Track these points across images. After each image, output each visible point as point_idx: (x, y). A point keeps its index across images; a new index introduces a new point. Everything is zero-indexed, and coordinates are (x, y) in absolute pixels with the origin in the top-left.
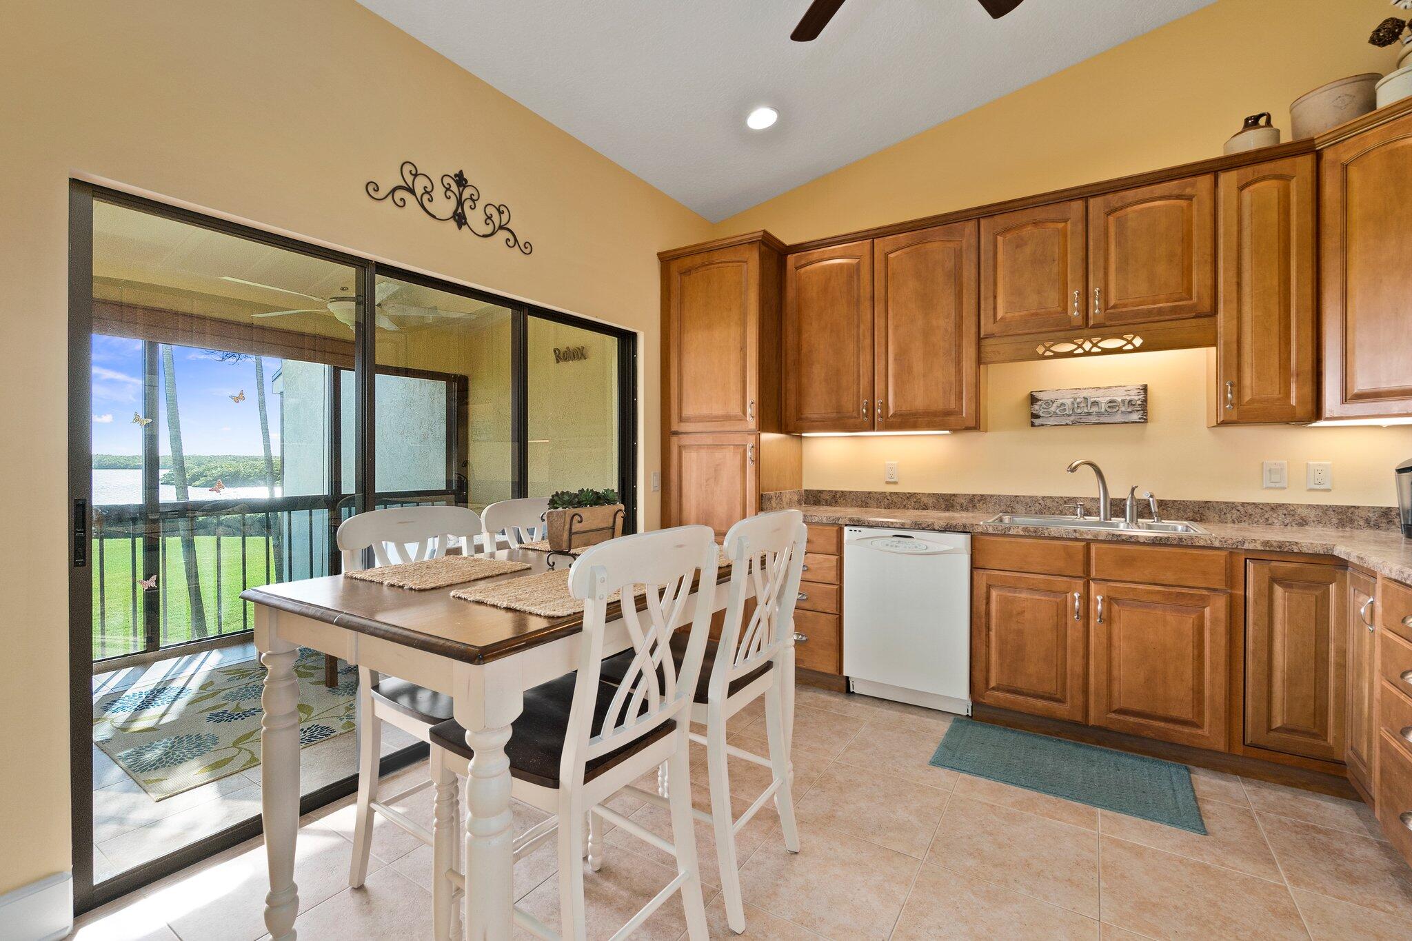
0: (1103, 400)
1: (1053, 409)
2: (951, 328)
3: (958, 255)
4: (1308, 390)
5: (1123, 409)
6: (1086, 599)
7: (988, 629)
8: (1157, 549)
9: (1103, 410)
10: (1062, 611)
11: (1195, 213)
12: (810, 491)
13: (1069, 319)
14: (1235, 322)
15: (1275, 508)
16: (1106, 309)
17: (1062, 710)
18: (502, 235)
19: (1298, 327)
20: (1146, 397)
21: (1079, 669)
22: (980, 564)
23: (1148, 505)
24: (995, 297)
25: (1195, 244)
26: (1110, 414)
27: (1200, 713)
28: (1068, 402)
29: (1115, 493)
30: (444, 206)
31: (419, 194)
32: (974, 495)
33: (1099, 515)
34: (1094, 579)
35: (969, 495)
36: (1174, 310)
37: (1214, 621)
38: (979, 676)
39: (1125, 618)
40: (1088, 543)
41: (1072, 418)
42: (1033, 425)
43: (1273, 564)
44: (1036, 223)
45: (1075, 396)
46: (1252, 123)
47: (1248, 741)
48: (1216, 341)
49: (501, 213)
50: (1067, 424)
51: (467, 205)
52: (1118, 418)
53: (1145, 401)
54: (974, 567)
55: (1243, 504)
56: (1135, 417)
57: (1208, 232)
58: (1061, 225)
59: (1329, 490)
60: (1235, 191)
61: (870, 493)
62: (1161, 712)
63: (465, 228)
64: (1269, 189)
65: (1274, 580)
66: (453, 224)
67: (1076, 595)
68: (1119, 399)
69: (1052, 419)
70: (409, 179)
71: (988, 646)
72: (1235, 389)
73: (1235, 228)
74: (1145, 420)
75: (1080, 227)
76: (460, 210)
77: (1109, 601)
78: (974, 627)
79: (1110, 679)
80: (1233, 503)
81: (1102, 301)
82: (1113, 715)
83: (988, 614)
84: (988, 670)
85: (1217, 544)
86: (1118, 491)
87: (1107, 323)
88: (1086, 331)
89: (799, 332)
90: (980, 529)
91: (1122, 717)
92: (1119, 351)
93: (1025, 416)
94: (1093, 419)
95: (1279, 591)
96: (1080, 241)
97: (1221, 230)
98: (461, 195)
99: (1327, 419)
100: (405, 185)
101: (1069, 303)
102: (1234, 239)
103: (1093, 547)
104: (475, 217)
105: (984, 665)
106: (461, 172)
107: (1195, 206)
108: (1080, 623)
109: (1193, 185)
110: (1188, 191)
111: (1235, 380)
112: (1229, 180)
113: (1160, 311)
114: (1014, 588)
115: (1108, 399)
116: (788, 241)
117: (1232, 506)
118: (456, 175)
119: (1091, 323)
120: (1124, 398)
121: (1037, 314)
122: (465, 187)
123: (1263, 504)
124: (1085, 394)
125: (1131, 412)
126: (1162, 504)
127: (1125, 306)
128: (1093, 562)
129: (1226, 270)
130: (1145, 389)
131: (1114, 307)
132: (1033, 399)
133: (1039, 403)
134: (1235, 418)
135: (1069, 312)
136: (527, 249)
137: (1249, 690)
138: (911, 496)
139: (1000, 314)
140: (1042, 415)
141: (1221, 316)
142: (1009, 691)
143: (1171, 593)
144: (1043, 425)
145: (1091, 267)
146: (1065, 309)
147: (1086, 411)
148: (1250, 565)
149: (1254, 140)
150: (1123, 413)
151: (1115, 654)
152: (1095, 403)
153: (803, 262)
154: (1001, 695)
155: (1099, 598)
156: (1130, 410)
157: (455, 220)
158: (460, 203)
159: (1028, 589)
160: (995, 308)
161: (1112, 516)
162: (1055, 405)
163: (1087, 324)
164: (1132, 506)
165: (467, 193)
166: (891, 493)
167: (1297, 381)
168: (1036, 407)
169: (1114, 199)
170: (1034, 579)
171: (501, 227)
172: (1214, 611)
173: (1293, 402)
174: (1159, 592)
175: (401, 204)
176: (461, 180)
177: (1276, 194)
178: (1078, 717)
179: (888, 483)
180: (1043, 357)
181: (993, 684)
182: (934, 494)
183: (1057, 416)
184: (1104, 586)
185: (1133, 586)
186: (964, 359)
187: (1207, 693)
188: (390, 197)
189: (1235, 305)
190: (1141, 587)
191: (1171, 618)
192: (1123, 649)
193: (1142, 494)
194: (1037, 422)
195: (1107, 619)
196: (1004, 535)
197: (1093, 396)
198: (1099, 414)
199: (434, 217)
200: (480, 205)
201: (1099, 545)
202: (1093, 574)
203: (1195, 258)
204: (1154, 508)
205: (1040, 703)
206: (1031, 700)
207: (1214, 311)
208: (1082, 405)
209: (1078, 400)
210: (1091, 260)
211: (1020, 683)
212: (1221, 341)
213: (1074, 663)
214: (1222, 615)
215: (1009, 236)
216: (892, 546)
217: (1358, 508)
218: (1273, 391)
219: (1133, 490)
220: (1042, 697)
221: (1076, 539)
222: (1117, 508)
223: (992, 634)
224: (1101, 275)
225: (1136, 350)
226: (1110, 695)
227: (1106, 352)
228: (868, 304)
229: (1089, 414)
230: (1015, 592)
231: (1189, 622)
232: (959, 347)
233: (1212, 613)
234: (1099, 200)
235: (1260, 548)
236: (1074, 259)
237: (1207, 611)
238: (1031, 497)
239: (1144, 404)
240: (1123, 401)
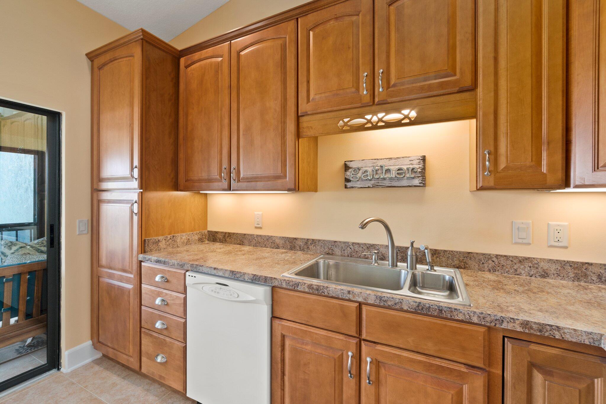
0: (394, 168)
1: (359, 175)
2: (278, 109)
3: (284, 48)
4: (559, 157)
5: (408, 175)
6: (358, 358)
7: (283, 374)
8: (420, 317)
9: (394, 176)
10: (338, 367)
13: (361, 98)
14: (492, 94)
15: (522, 260)
16: (388, 87)
19: (549, 98)
20: (424, 166)
22: (277, 314)
23: (424, 255)
24: (308, 81)
25: (459, 25)
26: (398, 179)
28: (370, 170)
32: (308, 240)
33: (389, 261)
34: (365, 340)
35: (305, 239)
36: (441, 85)
37: (472, 401)
39: (391, 382)
40: (360, 304)
41: (373, 182)
42: (346, 187)
43: (533, 347)
44: (336, 18)
45: (375, 164)
48: (476, 113)
50: (369, 187)
52: (405, 183)
53: (424, 169)
54: (274, 317)
55: (497, 256)
56: (416, 182)
58: (354, 18)
59: (566, 247)
61: (245, 235)
65: (532, 365)
67: (350, 354)
68: (405, 167)
69: (359, 182)
71: (283, 390)
72: (492, 157)
73: (492, 7)
74: (423, 184)
75: (369, 17)
80: (490, 255)
81: (385, 81)
85: (475, 320)
87: (389, 100)
88: (374, 108)
89: (187, 115)
90: (279, 283)
92: (399, 124)
93: (340, 180)
94: (387, 183)
95: (538, 378)
96: (368, 29)
97: (481, 10)
99: (576, 187)
101: (361, 84)
102: (492, 17)
103: (364, 308)
108: (353, 381)
111: (492, 149)
113: (430, 88)
114: (302, 340)
115: (397, 167)
117: (488, 257)
119: (377, 100)
120: (408, 166)
121: (336, 94)
123: (512, 257)
124: (380, 163)
125: (413, 178)
126: (435, 253)
127: (403, 84)
128: (364, 323)
130: (424, 159)
131: (394, 85)
132: (346, 168)
133: (350, 170)
134: (492, 184)
135: (361, 93)
138: (269, 238)
139: (312, 96)
140: (351, 179)
141: (480, 89)
143: (431, 365)
144: (352, 187)
145: (376, 51)
146: (358, 89)
147: (382, 177)
148: (509, 346)
150: (408, 178)
152: (388, 171)
153: (189, 62)
155: (369, 360)
156: (413, 176)
159: (313, 342)
160: (309, 91)
161: (399, 261)
162: (361, 172)
163: (374, 101)
164: (412, 254)
166: (257, 235)
167: (548, 149)
168: (348, 173)
170: (316, 334)
172: (472, 390)
173: (544, 169)
174: (420, 362)
179: (256, 228)
180: (344, 131)
182: (283, 237)
183: (363, 180)
184: (373, 348)
186: (288, 134)
189: (492, 78)
190: (405, 354)
191: (430, 390)
193: (420, 245)
194: (349, 185)
195: (375, 381)
197: (387, 164)
198: (391, 179)
201: (369, 308)
202: (364, 336)
203: (458, 38)
204: (428, 258)
207: (473, 88)
208: (379, 172)
209: (377, 168)
210: (376, 45)
212: (480, 113)
215: (318, 30)
216: (215, 292)
217: (591, 264)
218: (527, 160)
219: (412, 240)
222: (401, 255)
223: (286, 378)
224: (384, 57)
225: (412, 123)
227: (389, 125)
228: (227, 92)
229: (384, 179)
231: (448, 397)
232: (284, 123)
233: (470, 391)
236: (363, 44)
237: (466, 388)
238: (345, 243)
239: (423, 172)
240: (408, 169)
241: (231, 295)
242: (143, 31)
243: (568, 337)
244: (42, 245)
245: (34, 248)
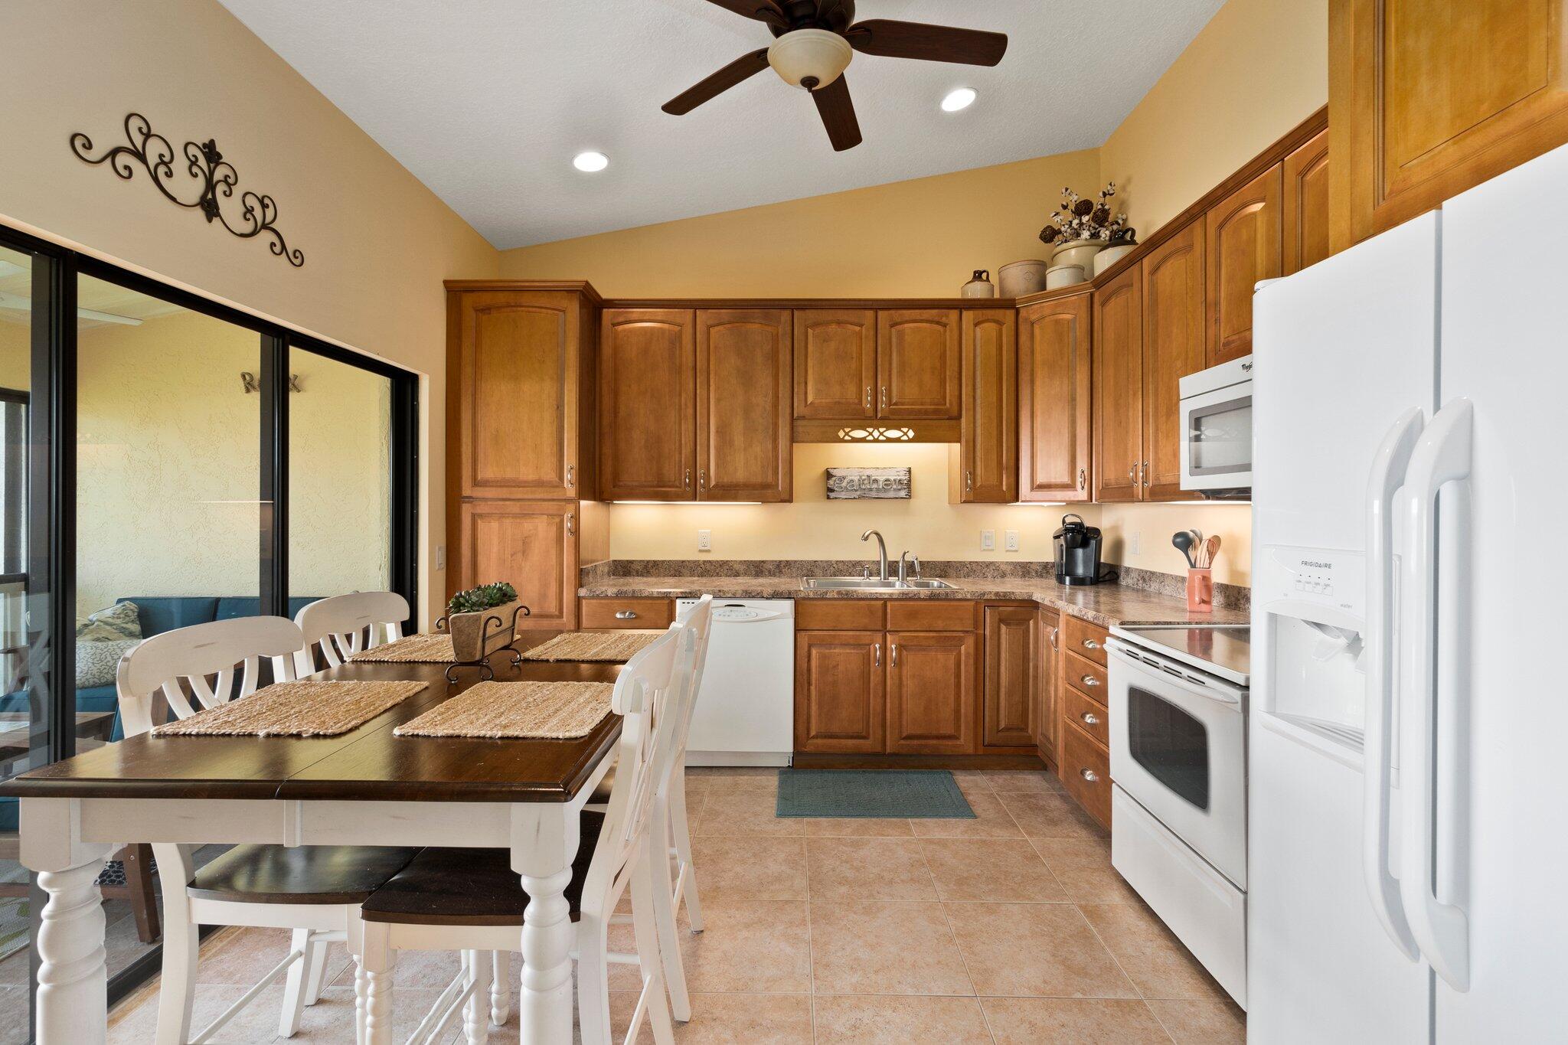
0: (881, 479)
1: (844, 484)
2: (769, 407)
3: (775, 339)
4: (1012, 480)
5: (895, 487)
6: (884, 648)
7: (809, 684)
8: (932, 603)
9: (881, 487)
10: (867, 659)
11: (948, 337)
12: (619, 561)
13: (864, 410)
15: (988, 565)
16: (890, 405)
17: (867, 745)
18: (266, 237)
19: (1007, 434)
20: (910, 478)
21: (879, 709)
22: (801, 626)
23: (914, 566)
24: (806, 383)
25: (948, 362)
26: (885, 490)
27: (958, 727)
28: (856, 479)
29: (890, 558)
30: (189, 188)
31: (152, 163)
32: (780, 561)
33: (879, 574)
34: (889, 631)
35: (776, 561)
36: (934, 411)
37: (967, 655)
38: (802, 729)
39: (912, 659)
40: (885, 601)
41: (858, 493)
42: (828, 498)
43: (1001, 608)
44: (839, 323)
45: (861, 474)
46: (978, 276)
47: (986, 743)
48: (960, 439)
49: (264, 206)
50: (855, 498)
51: (220, 189)
52: (891, 494)
53: (910, 481)
54: (797, 630)
56: (903, 494)
57: (956, 355)
58: (857, 329)
59: (1017, 551)
60: (972, 327)
61: (683, 562)
62: (934, 732)
63: (216, 220)
64: (990, 327)
65: (1001, 621)
66: (199, 214)
67: (877, 646)
68: (892, 478)
69: (843, 493)
70: (138, 140)
71: (809, 699)
72: (972, 476)
73: (972, 355)
74: (909, 496)
75: (872, 333)
76: (210, 196)
77: (901, 648)
78: (797, 684)
79: (900, 714)
80: (964, 562)
81: (887, 397)
82: (902, 742)
83: (809, 670)
84: (809, 722)
86: (894, 555)
87: (891, 417)
88: (875, 422)
89: (616, 393)
90: (802, 595)
91: (908, 742)
92: (898, 440)
93: (823, 491)
94: (874, 494)
95: (1003, 628)
96: (872, 344)
97: (964, 354)
98: (212, 173)
99: (1022, 501)
100: (129, 145)
101: (863, 397)
102: (971, 363)
103: (888, 603)
104: (230, 207)
105: (805, 717)
106: (212, 142)
107: (948, 333)
108: (880, 669)
109: (947, 316)
110: (944, 319)
111: (972, 471)
112: (968, 316)
113: (926, 412)
114: (830, 645)
115: (885, 478)
116: (605, 294)
117: (963, 564)
118: (205, 145)
119: (879, 415)
120: (895, 478)
121: (839, 403)
122: (218, 164)
123: (982, 562)
124: (868, 472)
125: (900, 490)
126: (922, 564)
127: (903, 404)
128: (889, 616)
129: (967, 385)
130: (909, 471)
131: (895, 404)
132: (828, 475)
133: (834, 479)
134: (971, 497)
135: (864, 405)
136: (297, 258)
137: (987, 704)
138: (723, 564)
139: (810, 399)
140: (836, 489)
141: (963, 420)
142: (825, 737)
143: (941, 637)
144: (836, 498)
145: (879, 368)
146: (860, 401)
147: (869, 487)
148: (987, 610)
149: (978, 291)
150: (894, 490)
151: (904, 689)
152: (876, 481)
153: (621, 319)
154: (819, 741)
155: (893, 646)
156: (899, 487)
157: (203, 208)
158: (211, 186)
159: (841, 644)
160: (806, 393)
161: (889, 575)
162: (845, 481)
163: (877, 416)
164: (903, 567)
165: (220, 173)
166: (704, 561)
167: (1007, 473)
168: (831, 482)
169: (896, 315)
170: (845, 635)
171: (265, 226)
172: (967, 648)
173: (1004, 488)
174: (933, 637)
175: (125, 173)
176: (211, 153)
177: (995, 333)
178: (879, 749)
179: (700, 551)
180: (843, 441)
181: (813, 733)
182: (745, 561)
183: (847, 490)
184: (896, 637)
185: (916, 634)
186: (780, 437)
187: (963, 711)
188: (108, 161)
189: (972, 413)
190: (922, 634)
191: (940, 656)
192: (910, 685)
193: (910, 558)
194: (832, 495)
195: (899, 663)
196: (823, 599)
197: (875, 475)
198: (878, 490)
199: (173, 199)
200: (238, 191)
201: (893, 603)
202: (889, 627)
203: (948, 373)
204: (918, 568)
205: (850, 742)
206: (844, 742)
207: (960, 416)
208: (866, 482)
209: (863, 477)
210: (879, 362)
211: (835, 728)
212: (963, 440)
213: (875, 703)
214: (972, 651)
215: (818, 330)
216: (724, 616)
217: (1031, 563)
218: (993, 481)
219: (905, 553)
220: (852, 737)
221: (877, 599)
222: (892, 569)
223: (813, 688)
224: (886, 377)
225: (910, 441)
226: (901, 726)
227: (889, 440)
228: (691, 373)
229: (871, 490)
230: (831, 648)
231: (952, 657)
232: (776, 425)
233: (965, 649)
234: (886, 313)
235: (992, 597)
236: (867, 359)
237: (963, 648)
238: (827, 562)
239: (909, 485)
240: (894, 480)
241: (747, 615)
242: (587, 282)
243: (1018, 597)
244: (128, 619)
245: (115, 627)
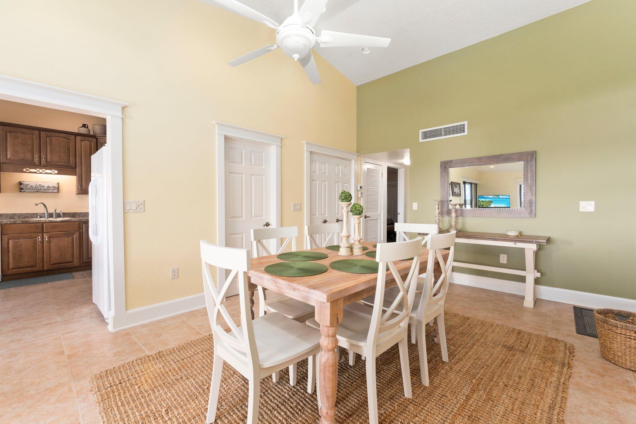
0: (46, 186)
1: (28, 187)
5: (52, 189)
6: (43, 238)
7: (8, 252)
8: (62, 223)
9: (46, 188)
10: (35, 242)
11: (71, 144)
13: (35, 163)
14: (80, 171)
16: (47, 162)
17: (35, 269)
20: (59, 186)
21: (41, 257)
22: (4, 233)
23: (60, 214)
24: (6, 151)
25: (71, 151)
26: (48, 190)
27: (73, 259)
28: (34, 185)
29: (49, 212)
33: (45, 217)
34: (45, 233)
36: (66, 165)
37: (76, 238)
38: (5, 267)
39: (54, 241)
41: (35, 190)
42: (21, 191)
44: (22, 133)
45: (36, 184)
46: (84, 126)
47: (84, 262)
48: (76, 174)
50: (33, 192)
52: (51, 191)
53: (59, 187)
54: (2, 234)
55: (84, 213)
56: (56, 191)
57: (74, 149)
58: (31, 136)
60: (80, 142)
62: (64, 261)
64: (87, 143)
67: (39, 237)
68: (51, 186)
69: (28, 190)
71: (8, 257)
72: (81, 186)
73: (80, 150)
74: (58, 192)
75: (38, 138)
77: (49, 238)
78: (3, 252)
79: (50, 257)
81: (45, 160)
82: (51, 266)
83: (8, 247)
84: (8, 264)
85: (76, 221)
86: (51, 211)
87: (47, 166)
88: (40, 167)
90: (5, 223)
91: (54, 265)
92: (51, 173)
93: (18, 189)
94: (43, 191)
96: (38, 142)
97: (77, 149)
101: (35, 158)
102: (80, 152)
103: (44, 224)
105: (7, 263)
107: (71, 142)
108: (41, 245)
109: (70, 137)
110: (69, 138)
111: (81, 184)
112: (78, 138)
113: (62, 165)
114: (18, 238)
117: (81, 213)
119: (42, 165)
121: (23, 159)
124: (40, 183)
125: (54, 190)
126: (64, 214)
127: (52, 162)
128: (44, 228)
129: (78, 159)
130: (58, 184)
131: (49, 162)
132: (20, 183)
133: (23, 185)
134: (81, 193)
135: (35, 161)
137: (84, 251)
139: (9, 157)
140: (24, 188)
141: (77, 169)
142: (17, 268)
143: (66, 233)
144: (24, 192)
145: (42, 150)
146: (33, 160)
147: (40, 188)
148: (84, 224)
149: (83, 131)
150: (52, 190)
151: (51, 250)
152: (43, 186)
154: (14, 270)
155: (46, 237)
159: (23, 238)
160: (6, 155)
161: (49, 218)
164: (55, 214)
169: (49, 134)
170: (25, 235)
172: (76, 236)
174: (63, 233)
177: (89, 144)
178: (41, 269)
180: (25, 172)
181: (11, 268)
183: (30, 189)
184: (48, 234)
185: (56, 233)
187: (75, 254)
189: (80, 167)
190: (58, 233)
191: (66, 239)
192: (53, 247)
193: (58, 211)
194: (22, 191)
195: (49, 242)
196: (14, 224)
197: (43, 184)
198: (44, 189)
201: (46, 224)
202: (45, 231)
203: (71, 154)
204: (61, 215)
205: (28, 269)
206: (25, 269)
207: (76, 168)
208: (38, 187)
210: (42, 148)
211: (21, 265)
212: (77, 175)
213: (39, 255)
214: (78, 236)
215: (12, 134)
219: (55, 210)
220: (29, 267)
221: (39, 223)
222: (51, 215)
223: (10, 253)
224: (45, 152)
225: (55, 174)
226: (50, 261)
227: (46, 173)
229: (41, 189)
230: (18, 240)
231: (70, 239)
233: (75, 236)
234: (44, 132)
235: (85, 221)
236: (36, 146)
237: (74, 236)
238: (20, 214)
239: (58, 188)
240: (52, 186)
